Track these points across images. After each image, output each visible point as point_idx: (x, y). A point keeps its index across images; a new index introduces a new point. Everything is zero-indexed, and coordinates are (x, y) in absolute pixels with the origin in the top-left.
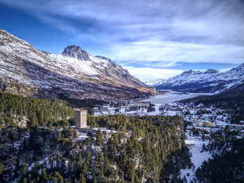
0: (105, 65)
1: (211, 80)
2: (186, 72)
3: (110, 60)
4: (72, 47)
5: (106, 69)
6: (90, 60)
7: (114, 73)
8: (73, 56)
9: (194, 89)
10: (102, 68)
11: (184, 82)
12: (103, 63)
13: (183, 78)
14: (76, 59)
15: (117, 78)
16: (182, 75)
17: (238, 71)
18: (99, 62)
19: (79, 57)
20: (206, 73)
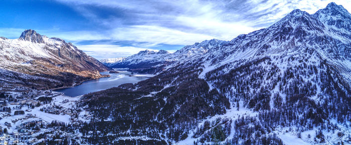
0: (59, 47)
1: (160, 60)
2: (142, 52)
3: (64, 42)
4: (27, 31)
5: (59, 50)
6: (44, 42)
7: (67, 53)
8: (28, 39)
9: (142, 70)
10: (56, 49)
11: (140, 61)
12: (57, 45)
13: (139, 57)
14: (30, 42)
15: (70, 58)
16: (139, 54)
17: (181, 52)
18: (53, 44)
19: (33, 40)
20: (159, 53)
